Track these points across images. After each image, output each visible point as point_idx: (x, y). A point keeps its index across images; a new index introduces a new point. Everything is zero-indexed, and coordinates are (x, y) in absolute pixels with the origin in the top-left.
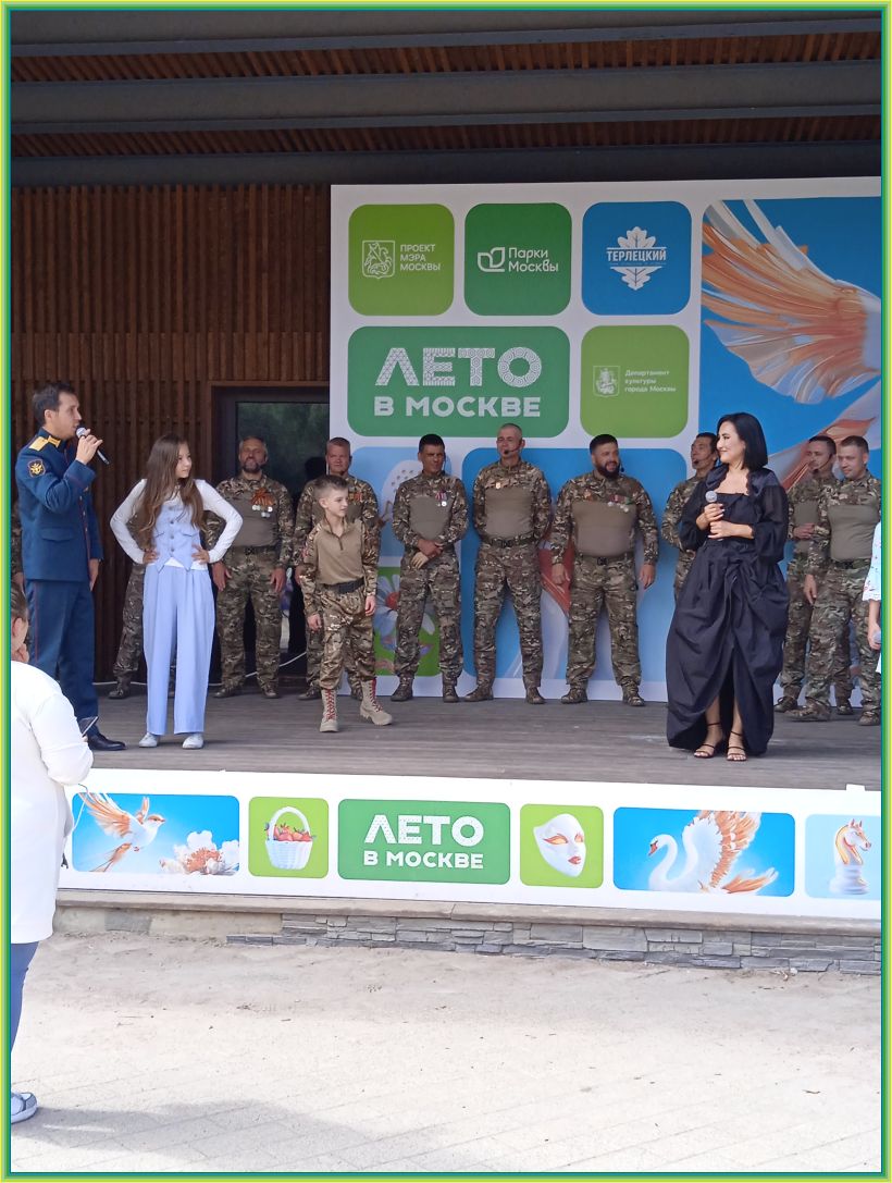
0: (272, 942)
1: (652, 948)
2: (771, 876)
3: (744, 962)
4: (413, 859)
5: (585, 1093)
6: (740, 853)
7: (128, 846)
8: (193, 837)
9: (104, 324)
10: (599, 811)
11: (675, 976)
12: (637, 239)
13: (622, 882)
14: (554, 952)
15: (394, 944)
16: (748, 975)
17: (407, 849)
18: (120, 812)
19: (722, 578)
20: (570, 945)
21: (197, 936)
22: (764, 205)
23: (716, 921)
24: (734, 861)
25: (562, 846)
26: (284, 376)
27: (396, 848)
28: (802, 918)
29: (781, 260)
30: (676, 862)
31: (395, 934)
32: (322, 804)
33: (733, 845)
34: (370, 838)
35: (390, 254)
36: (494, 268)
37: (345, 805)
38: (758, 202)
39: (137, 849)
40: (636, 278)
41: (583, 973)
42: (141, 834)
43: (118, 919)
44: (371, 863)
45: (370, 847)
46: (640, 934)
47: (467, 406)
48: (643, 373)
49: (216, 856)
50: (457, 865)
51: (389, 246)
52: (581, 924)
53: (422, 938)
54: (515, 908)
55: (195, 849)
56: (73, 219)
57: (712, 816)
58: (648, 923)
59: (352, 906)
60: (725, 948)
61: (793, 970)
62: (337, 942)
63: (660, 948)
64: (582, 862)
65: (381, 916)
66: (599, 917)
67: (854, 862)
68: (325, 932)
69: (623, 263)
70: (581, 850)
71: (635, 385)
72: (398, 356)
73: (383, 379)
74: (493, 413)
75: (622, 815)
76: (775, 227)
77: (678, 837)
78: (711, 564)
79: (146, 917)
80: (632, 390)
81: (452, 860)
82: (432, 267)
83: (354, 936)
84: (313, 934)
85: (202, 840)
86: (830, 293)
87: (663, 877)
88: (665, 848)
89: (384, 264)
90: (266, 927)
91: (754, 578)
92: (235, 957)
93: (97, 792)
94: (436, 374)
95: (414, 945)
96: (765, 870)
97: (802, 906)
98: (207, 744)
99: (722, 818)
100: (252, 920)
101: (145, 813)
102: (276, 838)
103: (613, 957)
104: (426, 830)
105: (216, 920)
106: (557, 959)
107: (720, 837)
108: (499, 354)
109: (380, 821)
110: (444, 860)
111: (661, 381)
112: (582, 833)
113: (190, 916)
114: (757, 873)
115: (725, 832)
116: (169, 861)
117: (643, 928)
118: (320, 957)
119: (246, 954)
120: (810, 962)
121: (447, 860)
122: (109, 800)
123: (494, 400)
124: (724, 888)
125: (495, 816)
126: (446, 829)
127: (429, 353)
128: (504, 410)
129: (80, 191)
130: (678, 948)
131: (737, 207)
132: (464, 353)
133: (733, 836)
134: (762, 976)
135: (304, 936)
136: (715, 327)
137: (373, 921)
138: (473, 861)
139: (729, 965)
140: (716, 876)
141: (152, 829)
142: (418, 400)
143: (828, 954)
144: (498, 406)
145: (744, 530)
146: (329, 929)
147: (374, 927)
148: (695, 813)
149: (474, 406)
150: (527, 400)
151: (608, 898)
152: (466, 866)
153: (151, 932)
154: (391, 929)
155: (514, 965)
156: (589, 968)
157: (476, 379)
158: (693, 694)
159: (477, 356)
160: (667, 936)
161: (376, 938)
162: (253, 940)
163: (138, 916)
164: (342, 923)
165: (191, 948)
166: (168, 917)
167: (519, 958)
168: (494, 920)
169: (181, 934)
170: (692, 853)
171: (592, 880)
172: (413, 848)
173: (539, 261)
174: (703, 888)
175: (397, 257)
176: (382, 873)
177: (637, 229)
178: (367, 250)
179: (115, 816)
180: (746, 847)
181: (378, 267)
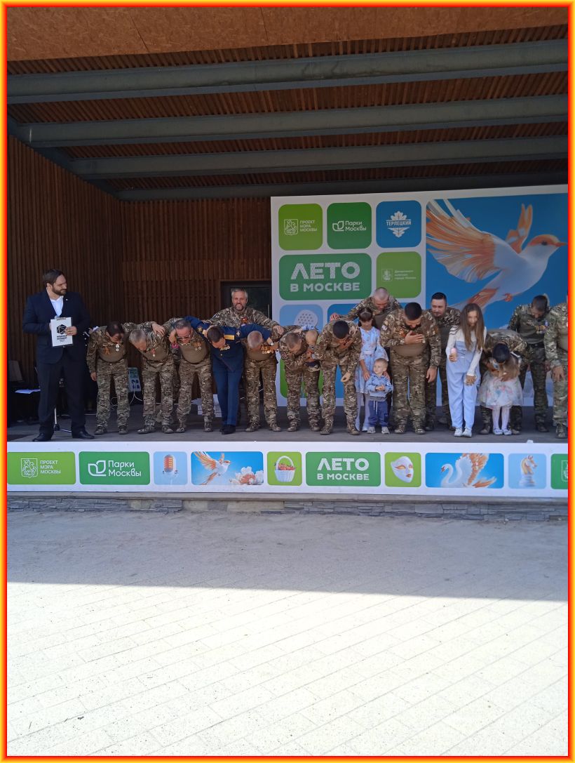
0: (280, 513)
1: (445, 512)
2: (493, 480)
3: (485, 516)
4: (339, 477)
6: (480, 471)
7: (215, 474)
10: (419, 455)
11: (456, 524)
12: (399, 216)
13: (429, 484)
14: (402, 515)
15: (333, 513)
16: (488, 522)
17: (336, 472)
18: (212, 459)
20: (409, 511)
21: (248, 511)
22: (452, 201)
23: (472, 500)
24: (478, 474)
25: (404, 470)
26: (250, 276)
27: (331, 472)
28: (508, 497)
29: (458, 223)
30: (453, 475)
31: (333, 509)
32: (299, 454)
34: (320, 468)
35: (296, 225)
36: (340, 230)
37: (308, 455)
38: (449, 200)
39: (219, 475)
40: (399, 233)
42: (221, 468)
43: (213, 504)
44: (320, 479)
45: (320, 472)
46: (440, 506)
47: (329, 287)
48: (402, 272)
49: (254, 477)
50: (357, 479)
51: (296, 222)
52: (414, 502)
53: (345, 510)
54: (384, 496)
55: (244, 474)
56: (161, 213)
57: (468, 456)
58: (442, 501)
59: (315, 497)
60: (476, 511)
61: (507, 520)
62: (308, 512)
63: (448, 512)
64: (412, 476)
65: (327, 501)
66: (422, 499)
67: (529, 473)
68: (303, 508)
69: (393, 226)
70: (412, 471)
71: (399, 277)
72: (300, 267)
73: (294, 277)
74: (340, 290)
76: (456, 209)
77: (453, 464)
79: (224, 503)
80: (398, 278)
81: (356, 477)
82: (313, 230)
83: (316, 510)
84: (298, 509)
85: (247, 471)
86: (480, 237)
87: (447, 482)
88: (448, 469)
89: (293, 229)
90: (277, 507)
92: (266, 520)
94: (316, 274)
95: (341, 513)
96: (491, 477)
97: (507, 492)
99: (472, 456)
100: (271, 504)
101: (222, 459)
102: (279, 469)
103: (428, 516)
105: (256, 504)
106: (404, 517)
107: (472, 464)
108: (342, 265)
109: (324, 461)
110: (352, 477)
111: (410, 275)
112: (412, 464)
113: (244, 503)
114: (488, 479)
115: (474, 462)
117: (440, 504)
118: (303, 519)
119: (271, 518)
120: (514, 516)
121: (353, 477)
122: (207, 455)
123: (340, 284)
124: (473, 485)
125: (374, 457)
126: (353, 464)
127: (313, 265)
128: (344, 288)
129: (163, 202)
130: (456, 512)
131: (440, 202)
132: (327, 265)
134: (493, 522)
135: (294, 510)
136: (433, 253)
137: (324, 504)
138: (365, 477)
139: (479, 518)
140: (470, 481)
141: (225, 467)
142: (308, 285)
143: (521, 512)
146: (305, 507)
147: (324, 506)
150: (354, 284)
151: (423, 490)
152: (361, 479)
153: (228, 510)
154: (332, 506)
155: (385, 520)
156: (420, 522)
157: (333, 276)
159: (333, 266)
160: (452, 507)
161: (326, 510)
162: (272, 512)
163: (221, 504)
164: (310, 504)
165: (246, 517)
166: (235, 504)
167: (387, 517)
168: (377, 502)
169: (240, 510)
170: (460, 472)
171: (416, 483)
172: (338, 472)
173: (358, 226)
174: (464, 486)
175: (299, 226)
176: (325, 482)
177: (399, 212)
178: (286, 223)
179: (210, 461)
180: (483, 468)
181: (291, 230)
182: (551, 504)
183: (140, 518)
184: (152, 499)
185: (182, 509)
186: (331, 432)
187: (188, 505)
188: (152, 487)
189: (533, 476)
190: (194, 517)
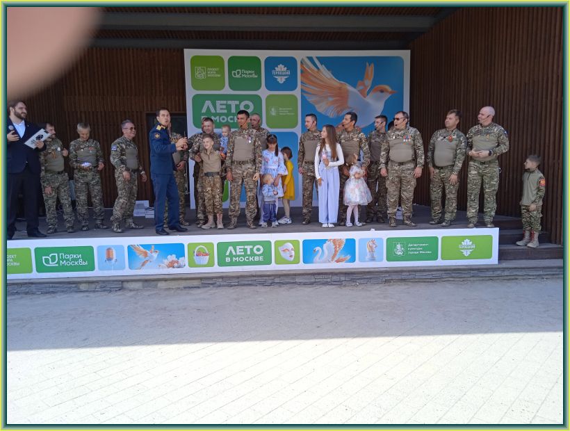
0: (199, 287)
1: (317, 280)
3: (343, 282)
4: (242, 259)
6: (340, 251)
7: (148, 260)
10: (298, 241)
12: (281, 68)
13: (305, 262)
14: (287, 284)
15: (238, 285)
16: (345, 286)
17: (239, 256)
18: (144, 250)
20: (292, 281)
21: (174, 287)
23: (335, 271)
24: (338, 254)
25: (288, 252)
27: (236, 256)
28: (359, 268)
29: (324, 75)
30: (322, 254)
31: (238, 282)
32: (212, 244)
33: (338, 249)
35: (205, 71)
36: (237, 76)
37: (219, 244)
39: (151, 262)
40: (281, 80)
41: (297, 289)
42: (151, 257)
43: (146, 284)
44: (228, 261)
45: (228, 256)
46: (312, 277)
48: (284, 109)
49: (177, 262)
51: (204, 69)
52: (295, 275)
53: (247, 283)
55: (170, 260)
57: (332, 241)
58: (315, 273)
60: (338, 279)
61: (358, 284)
62: (220, 286)
63: (319, 280)
64: (293, 256)
65: (234, 277)
66: (300, 272)
67: (372, 251)
69: (277, 75)
70: (293, 253)
72: (208, 103)
73: (204, 111)
76: (322, 65)
77: (322, 247)
79: (155, 283)
80: (281, 114)
81: (254, 259)
82: (218, 76)
83: (225, 283)
84: (212, 284)
85: (173, 257)
86: (338, 85)
87: (318, 259)
88: (318, 251)
90: (196, 283)
92: (187, 293)
95: (244, 285)
96: (347, 255)
97: (357, 265)
99: (334, 241)
100: (192, 281)
101: (153, 250)
102: (197, 255)
103: (305, 284)
104: (245, 250)
105: (180, 282)
106: (289, 286)
107: (334, 247)
108: (240, 103)
109: (231, 248)
111: (290, 111)
112: (293, 248)
113: (171, 281)
114: (345, 256)
115: (335, 245)
118: (216, 291)
119: (190, 292)
120: (362, 281)
121: (252, 259)
122: (140, 246)
124: (335, 261)
125: (267, 244)
126: (252, 249)
130: (324, 280)
132: (229, 102)
133: (338, 246)
134: (349, 286)
135: (209, 285)
136: (305, 95)
137: (231, 279)
138: (261, 258)
139: (340, 283)
140: (333, 258)
141: (155, 255)
143: (367, 278)
146: (217, 282)
149: (233, 119)
151: (301, 266)
152: (258, 260)
155: (276, 288)
156: (299, 288)
157: (233, 110)
159: (233, 103)
160: (321, 276)
161: (232, 284)
162: (192, 287)
163: (153, 283)
164: (221, 280)
165: (173, 292)
166: (163, 282)
167: (276, 286)
168: (269, 276)
169: (168, 287)
170: (326, 252)
171: (296, 261)
172: (241, 255)
173: (251, 74)
174: (329, 262)
175: (207, 72)
176: (231, 264)
177: (281, 65)
178: (197, 70)
180: (342, 249)
181: (201, 75)
182: (387, 272)
183: (87, 296)
184: (97, 282)
185: (121, 289)
186: (235, 227)
187: (126, 285)
188: (97, 273)
189: (375, 254)
190: (132, 293)
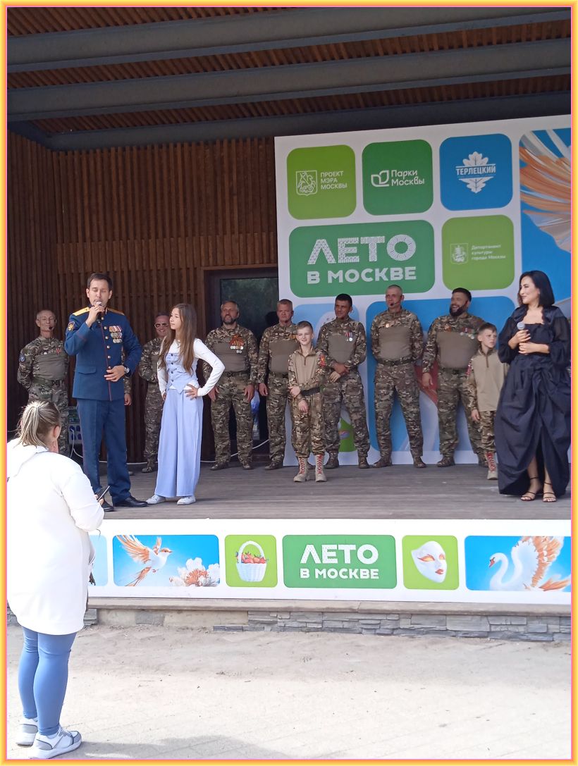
0: (242, 629)
1: (493, 629)
3: (556, 636)
4: (333, 574)
5: (442, 728)
6: (550, 564)
7: (149, 569)
8: (190, 562)
9: (135, 234)
10: (454, 539)
11: (509, 647)
12: (475, 160)
13: (472, 585)
14: (427, 633)
15: (321, 630)
16: (558, 645)
17: (328, 566)
18: (143, 547)
19: (531, 379)
20: (438, 628)
21: (194, 626)
23: (535, 610)
24: (546, 570)
25: (431, 562)
26: (250, 261)
27: (321, 567)
30: (508, 569)
31: (322, 623)
32: (272, 539)
33: (546, 559)
34: (304, 560)
35: (314, 179)
36: (382, 184)
37: (286, 539)
38: (556, 131)
39: (154, 571)
40: (476, 186)
41: (446, 646)
42: (156, 561)
43: (143, 616)
44: (305, 577)
45: (304, 566)
46: (485, 619)
47: (368, 275)
48: (483, 248)
49: (205, 574)
50: (362, 577)
51: (313, 174)
52: (445, 614)
53: (339, 625)
54: (400, 604)
55: (191, 569)
56: (113, 168)
57: (531, 540)
58: (490, 612)
59: (293, 605)
60: (541, 628)
62: (284, 629)
63: (498, 629)
64: (444, 573)
65: (312, 612)
66: (455, 609)
68: (276, 622)
69: (467, 176)
70: (444, 565)
71: (478, 256)
72: (321, 244)
73: (312, 261)
74: (385, 278)
75: (470, 541)
76: (568, 146)
77: (508, 554)
78: (522, 372)
79: (161, 615)
80: (477, 259)
81: (358, 574)
82: (341, 186)
83: (295, 624)
84: (269, 624)
85: (195, 564)
87: (498, 582)
88: (500, 562)
89: (310, 186)
90: (238, 620)
91: (551, 379)
92: (218, 640)
93: (128, 534)
94: (347, 255)
95: (335, 630)
96: (567, 575)
98: (198, 501)
99: (537, 541)
100: (228, 616)
102: (243, 562)
103: (467, 635)
104: (340, 554)
105: (206, 616)
106: (430, 637)
107: (537, 554)
108: (387, 240)
109: (310, 549)
110: (353, 574)
111: (495, 252)
112: (444, 553)
113: (188, 613)
114: (563, 577)
115: (540, 550)
116: (175, 578)
117: (487, 616)
118: (274, 639)
119: (224, 638)
121: (355, 574)
122: (136, 539)
123: (385, 270)
124: (540, 588)
125: (385, 543)
126: (354, 553)
127: (342, 242)
128: (392, 276)
129: (116, 151)
130: (511, 628)
131: (542, 135)
132: (365, 240)
133: (545, 553)
135: (263, 626)
136: (531, 215)
137: (307, 615)
138: (372, 574)
139: (545, 639)
140: (535, 580)
141: (163, 558)
142: (335, 273)
144: (388, 274)
145: (543, 348)
146: (279, 620)
147: (308, 618)
148: (518, 538)
149: (372, 275)
150: (407, 269)
151: (463, 596)
152: (367, 577)
153: (164, 624)
154: (319, 620)
155: (400, 641)
156: (451, 642)
157: (373, 257)
158: (516, 458)
159: (373, 242)
160: (503, 621)
161: (310, 626)
162: (230, 629)
163: (156, 615)
164: (287, 616)
165: (191, 635)
166: (175, 615)
167: (403, 637)
168: (387, 613)
169: (184, 625)
170: (519, 566)
171: (451, 584)
172: (332, 566)
173: (411, 178)
174: (526, 588)
175: (319, 181)
176: (312, 583)
177: (475, 153)
178: (299, 177)
179: (140, 550)
180: (554, 559)
181: (307, 188)
185: (96, 623)
187: (105, 616)
190: (115, 633)
